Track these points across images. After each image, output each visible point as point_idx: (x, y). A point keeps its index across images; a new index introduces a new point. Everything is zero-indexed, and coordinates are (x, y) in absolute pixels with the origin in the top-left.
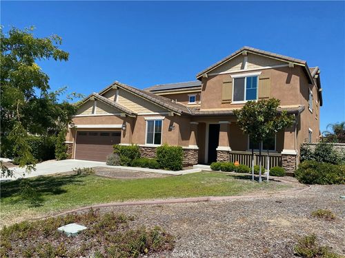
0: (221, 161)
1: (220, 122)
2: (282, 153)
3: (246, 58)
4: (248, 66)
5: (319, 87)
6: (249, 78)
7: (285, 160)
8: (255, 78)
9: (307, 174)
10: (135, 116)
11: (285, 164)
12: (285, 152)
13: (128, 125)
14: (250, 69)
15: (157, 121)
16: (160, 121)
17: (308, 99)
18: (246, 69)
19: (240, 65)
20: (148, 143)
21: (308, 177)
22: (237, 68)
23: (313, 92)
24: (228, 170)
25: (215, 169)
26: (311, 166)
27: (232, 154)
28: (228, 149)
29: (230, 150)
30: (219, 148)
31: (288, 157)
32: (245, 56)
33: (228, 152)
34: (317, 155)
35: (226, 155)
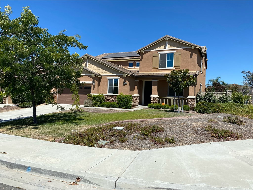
0: (153, 103)
1: (153, 81)
2: (188, 98)
3: (167, 42)
4: (168, 47)
5: (206, 58)
6: (168, 54)
7: (189, 102)
8: (172, 54)
9: (202, 108)
10: (100, 77)
11: (189, 104)
12: (189, 97)
13: (96, 82)
14: (169, 49)
15: (115, 80)
16: (117, 80)
17: (200, 66)
18: (167, 48)
19: (163, 46)
20: (109, 93)
21: (202, 110)
22: (161, 48)
23: (203, 62)
24: (158, 107)
25: (151, 107)
26: (203, 104)
27: (160, 99)
28: (157, 96)
29: (158, 97)
30: (152, 96)
31: (191, 100)
32: (167, 41)
33: (157, 98)
34: (205, 98)
35: (156, 100)
